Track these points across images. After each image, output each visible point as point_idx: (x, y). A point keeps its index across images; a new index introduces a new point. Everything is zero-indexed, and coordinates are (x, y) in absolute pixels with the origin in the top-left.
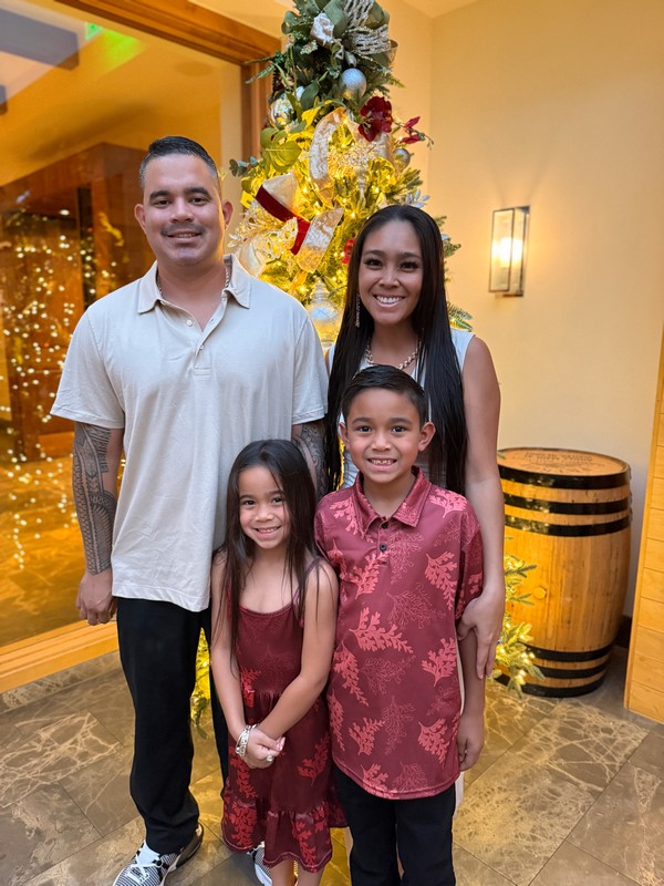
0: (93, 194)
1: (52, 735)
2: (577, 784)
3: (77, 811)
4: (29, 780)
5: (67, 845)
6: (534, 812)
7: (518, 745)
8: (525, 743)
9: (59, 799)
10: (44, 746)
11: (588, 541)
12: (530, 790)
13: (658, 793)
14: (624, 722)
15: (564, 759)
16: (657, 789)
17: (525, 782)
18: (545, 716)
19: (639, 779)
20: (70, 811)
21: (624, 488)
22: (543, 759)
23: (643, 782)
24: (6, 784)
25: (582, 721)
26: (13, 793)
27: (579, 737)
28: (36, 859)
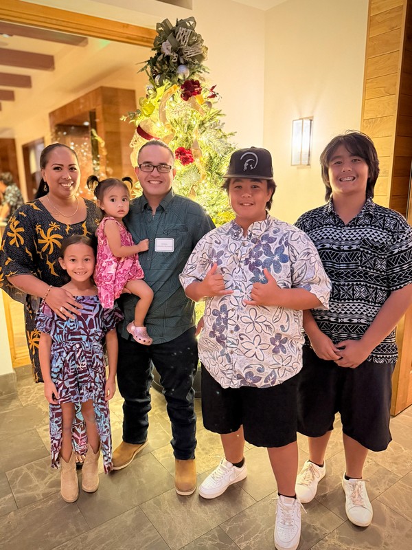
0: (97, 114)
28: (44, 421)
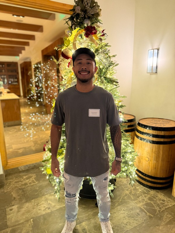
1: (26, 178)
2: (146, 213)
3: (24, 195)
4: (17, 187)
6: (130, 218)
7: (134, 200)
8: (136, 200)
9: (22, 192)
10: (24, 179)
11: (161, 146)
14: (170, 199)
15: (146, 206)
16: (170, 220)
18: (147, 193)
19: (166, 215)
20: (22, 195)
22: (140, 205)
23: (167, 217)
25: (157, 197)
26: (13, 189)
27: (154, 201)
28: (12, 203)
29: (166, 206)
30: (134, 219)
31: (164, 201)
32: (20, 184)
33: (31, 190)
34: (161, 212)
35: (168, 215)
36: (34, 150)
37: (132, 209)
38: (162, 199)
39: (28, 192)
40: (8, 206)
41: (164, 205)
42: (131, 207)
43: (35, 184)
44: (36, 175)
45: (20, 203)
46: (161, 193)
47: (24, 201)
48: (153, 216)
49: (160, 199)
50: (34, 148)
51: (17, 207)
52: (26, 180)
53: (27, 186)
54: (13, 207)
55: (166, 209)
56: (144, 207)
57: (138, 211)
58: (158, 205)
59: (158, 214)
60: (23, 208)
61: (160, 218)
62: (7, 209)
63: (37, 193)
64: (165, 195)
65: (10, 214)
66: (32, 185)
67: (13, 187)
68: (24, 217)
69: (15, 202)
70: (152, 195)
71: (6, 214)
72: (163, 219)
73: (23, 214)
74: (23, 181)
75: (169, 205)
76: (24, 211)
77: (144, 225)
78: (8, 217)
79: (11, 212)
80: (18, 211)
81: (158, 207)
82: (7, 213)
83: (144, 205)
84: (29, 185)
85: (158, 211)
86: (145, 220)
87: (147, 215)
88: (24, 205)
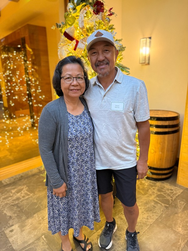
0: (26, 40)
1: (16, 191)
2: (161, 204)
3: (21, 211)
4: (8, 203)
5: (18, 220)
6: (148, 212)
7: (145, 194)
8: (147, 193)
9: (17, 208)
10: (13, 194)
11: (166, 136)
12: (148, 206)
13: (185, 207)
14: (176, 188)
15: (159, 197)
16: (185, 206)
17: (146, 204)
18: (153, 186)
19: (179, 203)
20: (19, 211)
21: (177, 120)
22: (152, 198)
23: (181, 204)
24: (2, 204)
25: (164, 187)
26: (4, 206)
27: (163, 192)
28: (9, 224)
29: (176, 194)
30: (153, 212)
31: (172, 190)
32: (10, 199)
33: (28, 204)
34: (173, 200)
35: (181, 202)
36: (13, 159)
37: (147, 203)
38: (169, 189)
39: (25, 207)
40: (5, 227)
41: (173, 193)
42: (145, 201)
43: (30, 196)
44: (27, 186)
45: (20, 221)
46: (167, 183)
47: (24, 218)
48: (168, 206)
49: (168, 189)
50: (11, 158)
51: (19, 226)
52: (16, 194)
53: (20, 200)
54: (13, 228)
55: (177, 197)
56: (157, 199)
57: (153, 204)
58: (169, 195)
59: (171, 203)
60: (26, 225)
61: (176, 206)
62: (5, 232)
63: (37, 206)
64: (171, 184)
65: (12, 237)
66: (27, 199)
67: (3, 205)
68: (32, 236)
69: (13, 221)
70: (160, 187)
71: (7, 238)
72: (178, 206)
73: (30, 233)
74: (13, 196)
75: (177, 193)
76: (29, 228)
77: (164, 215)
78: (10, 240)
79: (13, 233)
80: (22, 231)
81: (169, 197)
82: (8, 236)
83: (156, 197)
84: (24, 199)
85: (170, 201)
86: (162, 211)
87: (162, 206)
88: (26, 222)
